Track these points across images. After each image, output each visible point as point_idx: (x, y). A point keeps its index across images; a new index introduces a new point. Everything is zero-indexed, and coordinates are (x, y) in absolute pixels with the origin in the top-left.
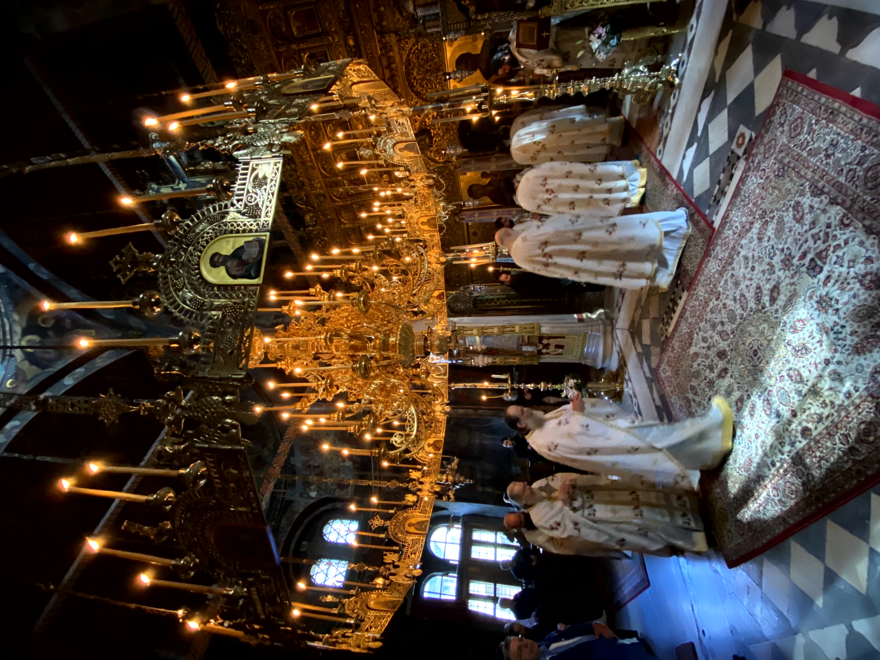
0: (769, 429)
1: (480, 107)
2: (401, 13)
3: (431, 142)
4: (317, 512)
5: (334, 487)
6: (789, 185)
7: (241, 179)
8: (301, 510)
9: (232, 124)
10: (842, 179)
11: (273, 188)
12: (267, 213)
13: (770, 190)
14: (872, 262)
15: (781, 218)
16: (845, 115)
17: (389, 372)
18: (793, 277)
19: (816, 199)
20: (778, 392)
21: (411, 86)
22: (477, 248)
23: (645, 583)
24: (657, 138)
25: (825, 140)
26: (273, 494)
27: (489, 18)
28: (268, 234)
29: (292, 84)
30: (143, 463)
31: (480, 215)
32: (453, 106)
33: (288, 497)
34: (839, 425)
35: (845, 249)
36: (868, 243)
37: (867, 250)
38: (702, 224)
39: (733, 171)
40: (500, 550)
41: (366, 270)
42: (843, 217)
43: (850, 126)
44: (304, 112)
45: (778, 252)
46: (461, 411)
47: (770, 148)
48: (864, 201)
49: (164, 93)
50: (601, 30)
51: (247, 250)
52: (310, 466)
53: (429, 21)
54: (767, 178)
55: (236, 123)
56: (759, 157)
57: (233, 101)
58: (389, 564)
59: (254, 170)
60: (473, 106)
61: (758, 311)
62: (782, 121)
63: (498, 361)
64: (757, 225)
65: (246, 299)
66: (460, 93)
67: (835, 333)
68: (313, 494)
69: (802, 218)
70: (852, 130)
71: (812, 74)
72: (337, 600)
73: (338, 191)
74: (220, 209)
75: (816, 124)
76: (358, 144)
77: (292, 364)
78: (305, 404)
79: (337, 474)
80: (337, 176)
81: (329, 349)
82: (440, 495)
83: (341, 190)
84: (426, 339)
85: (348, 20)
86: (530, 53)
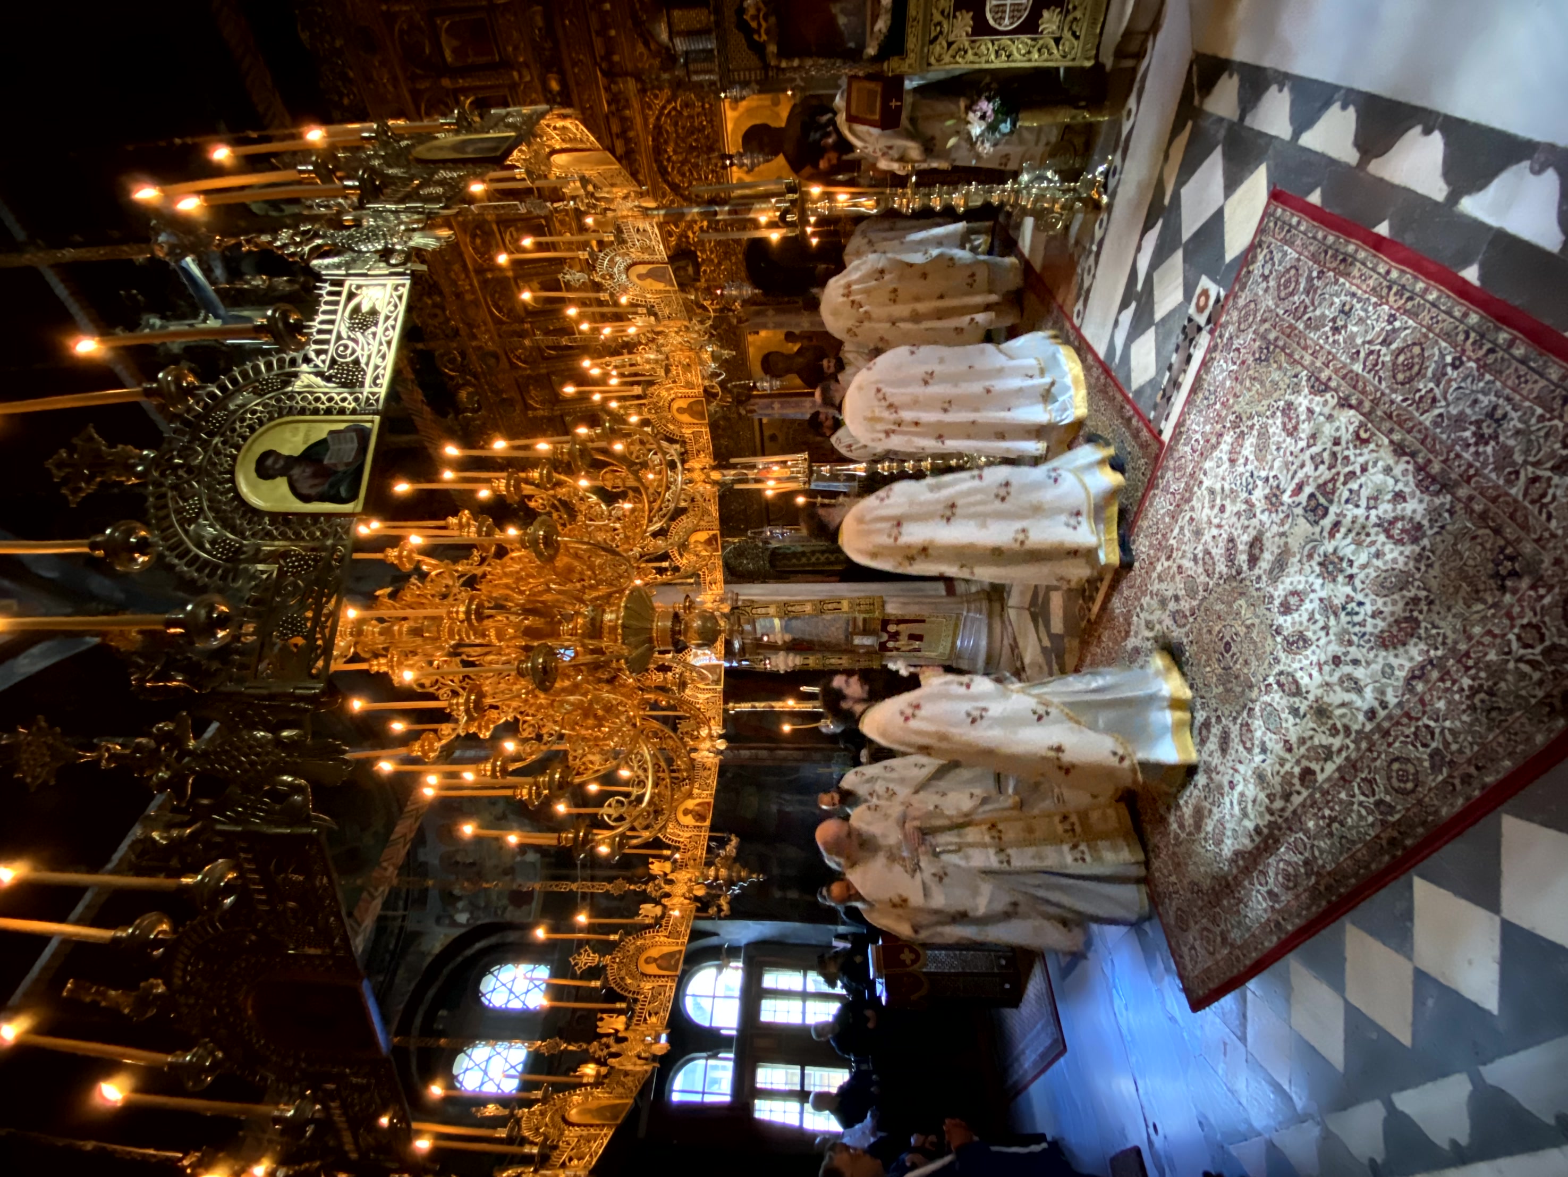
0: (1250, 773)
1: (783, 217)
2: (646, 44)
3: (697, 272)
4: (469, 952)
5: (505, 902)
6: (1276, 376)
7: (324, 312)
8: (437, 948)
9: (311, 207)
10: (1358, 367)
11: (390, 332)
12: (377, 377)
13: (1248, 384)
14: (1404, 500)
15: (1265, 427)
16: (1364, 264)
17: (600, 681)
18: (1282, 523)
19: (1318, 398)
20: (1262, 710)
21: (663, 172)
22: (777, 463)
23: (1059, 1047)
24: (1074, 291)
25: (1332, 304)
26: (381, 919)
27: (800, 67)
28: (377, 418)
29: (436, 143)
30: (110, 866)
31: (783, 405)
32: (736, 212)
33: (411, 926)
34: (1359, 765)
35: (1363, 479)
36: (1398, 470)
37: (1397, 481)
38: (1145, 434)
39: (1192, 350)
40: (811, 1005)
41: (559, 484)
42: (1360, 427)
43: (1371, 282)
44: (456, 195)
45: (1259, 483)
46: (745, 753)
47: (1247, 315)
48: (1392, 402)
49: (178, 141)
50: (986, 106)
51: (333, 447)
52: (457, 863)
53: (695, 61)
54: (1243, 362)
55: (319, 206)
56: (1231, 329)
57: (315, 164)
58: (608, 1035)
59: (351, 296)
60: (771, 214)
61: (1232, 578)
62: (1267, 272)
63: (812, 661)
64: (1228, 438)
65: (329, 542)
66: (747, 192)
67: (1348, 614)
68: (462, 918)
69: (1295, 428)
70: (1374, 289)
71: (1315, 198)
72: (507, 1112)
73: (524, 348)
74: (281, 367)
75: (1319, 278)
76: (561, 261)
77: (400, 663)
78: (431, 744)
79: (508, 878)
80: (522, 321)
81: (484, 635)
82: (703, 905)
83: (527, 342)
84: (676, 617)
85: (548, 45)
86: (870, 134)
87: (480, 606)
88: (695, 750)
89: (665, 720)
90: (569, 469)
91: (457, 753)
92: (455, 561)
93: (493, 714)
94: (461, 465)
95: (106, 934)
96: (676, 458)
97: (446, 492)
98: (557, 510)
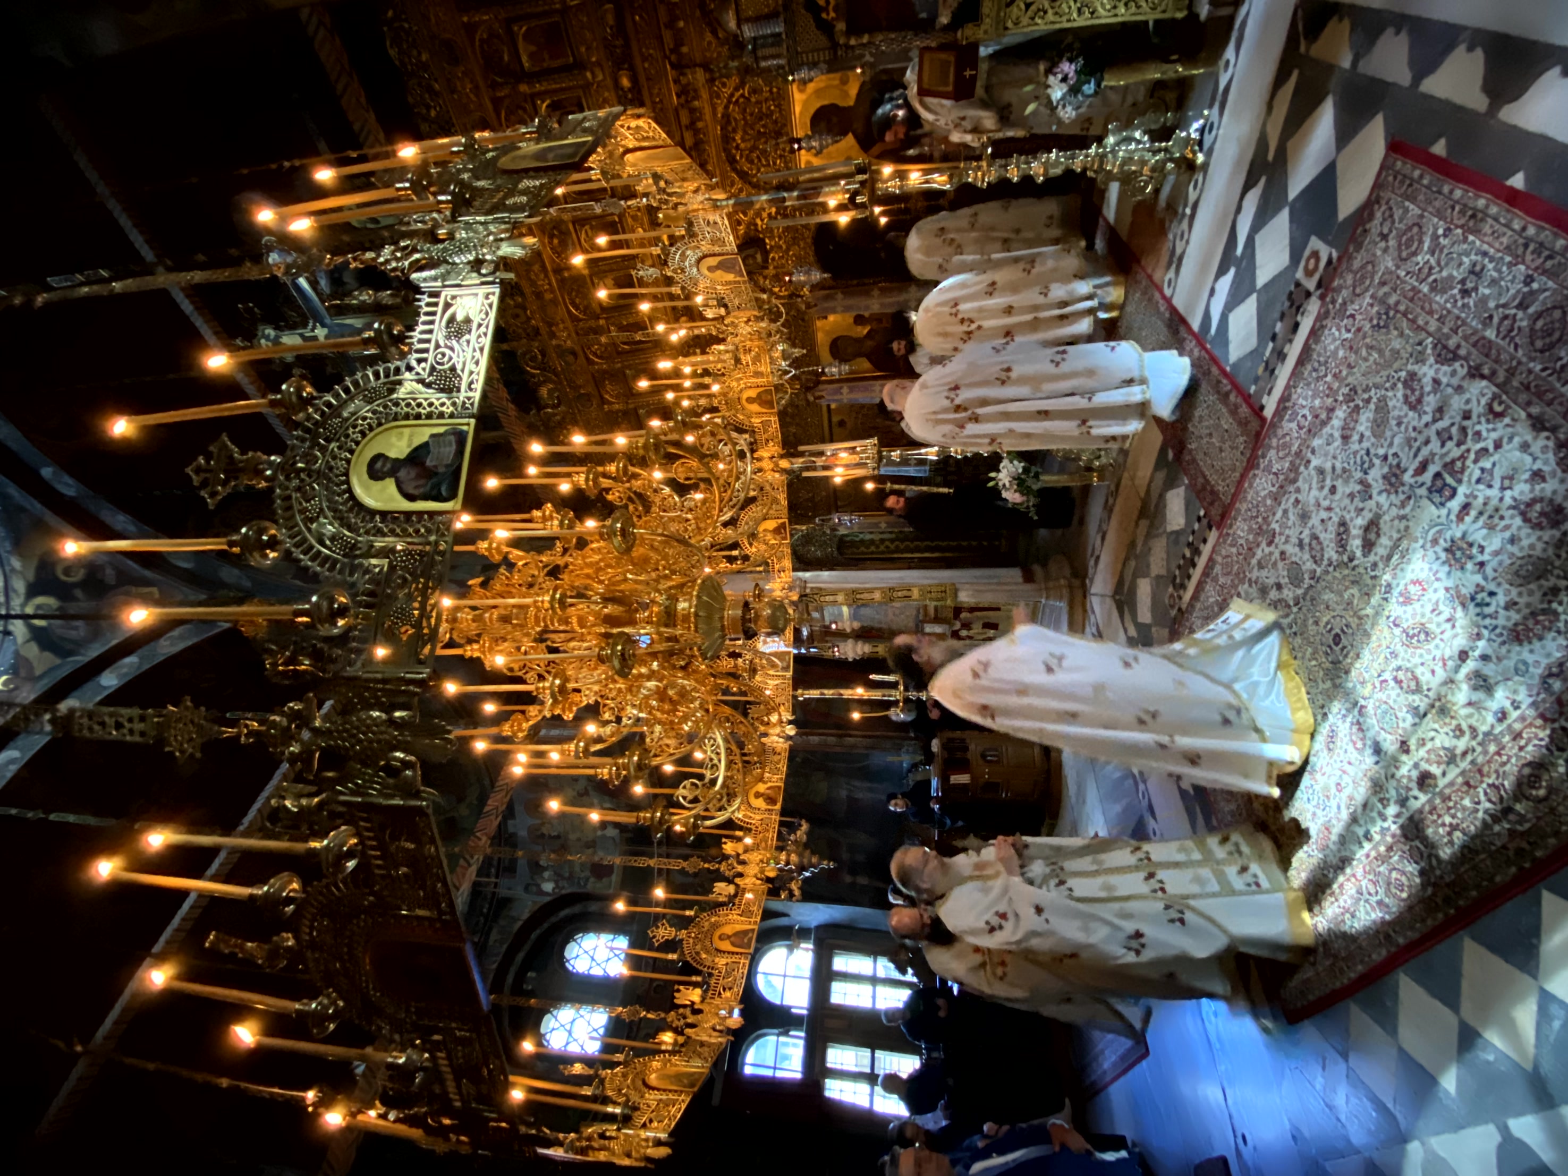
0: (1361, 775)
1: (852, 199)
2: (714, 33)
3: (765, 260)
4: (554, 919)
5: (587, 873)
6: (1397, 344)
7: (425, 323)
8: (526, 915)
9: (408, 223)
10: (1490, 334)
11: (482, 339)
12: (472, 383)
13: (1364, 352)
14: (1544, 480)
15: (1383, 400)
16: (1496, 220)
17: (674, 667)
18: (1403, 505)
19: (1445, 368)
20: (1377, 708)
21: (732, 161)
22: (846, 449)
23: (1140, 1050)
24: (1165, 258)
25: (1460, 265)
26: (476, 885)
27: (869, 43)
28: (473, 421)
29: (519, 153)
30: (241, 828)
31: (851, 390)
32: (804, 197)
33: (503, 892)
34: (1486, 769)
35: (1496, 457)
36: (1536, 447)
37: (1535, 459)
38: (1244, 410)
39: (1299, 318)
40: (882, 990)
41: (635, 476)
42: (1493, 399)
43: (1505, 240)
44: (539, 203)
45: (1377, 462)
46: (815, 739)
47: (1363, 278)
48: (1530, 371)
49: (287, 164)
50: (1068, 68)
51: (435, 450)
52: (543, 835)
53: (763, 46)
54: (1359, 330)
55: (416, 221)
56: (1345, 293)
57: (410, 181)
58: (685, 1006)
59: (447, 306)
60: (840, 197)
61: (1342, 565)
62: (1385, 231)
63: (882, 650)
64: (1341, 413)
65: (433, 538)
66: (816, 175)
67: (1478, 605)
68: (548, 887)
69: (1419, 401)
70: (1508, 248)
71: (1439, 148)
72: (591, 1072)
73: (599, 344)
74: (387, 376)
75: (1445, 236)
76: (634, 257)
77: (491, 649)
78: (520, 724)
79: (590, 851)
80: (598, 318)
81: (567, 623)
82: (775, 887)
83: (603, 339)
84: (746, 605)
85: (620, 42)
86: (942, 106)
87: (564, 596)
88: (765, 735)
89: (734, 705)
90: (644, 463)
91: (543, 732)
92: (540, 551)
93: (576, 697)
94: (546, 461)
95: (243, 890)
96: (746, 449)
97: (530, 486)
98: (633, 502)
